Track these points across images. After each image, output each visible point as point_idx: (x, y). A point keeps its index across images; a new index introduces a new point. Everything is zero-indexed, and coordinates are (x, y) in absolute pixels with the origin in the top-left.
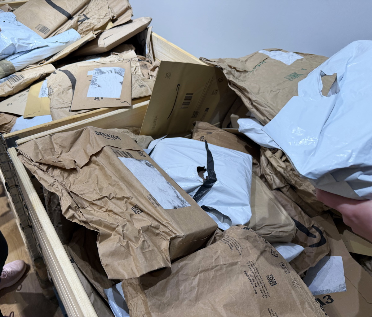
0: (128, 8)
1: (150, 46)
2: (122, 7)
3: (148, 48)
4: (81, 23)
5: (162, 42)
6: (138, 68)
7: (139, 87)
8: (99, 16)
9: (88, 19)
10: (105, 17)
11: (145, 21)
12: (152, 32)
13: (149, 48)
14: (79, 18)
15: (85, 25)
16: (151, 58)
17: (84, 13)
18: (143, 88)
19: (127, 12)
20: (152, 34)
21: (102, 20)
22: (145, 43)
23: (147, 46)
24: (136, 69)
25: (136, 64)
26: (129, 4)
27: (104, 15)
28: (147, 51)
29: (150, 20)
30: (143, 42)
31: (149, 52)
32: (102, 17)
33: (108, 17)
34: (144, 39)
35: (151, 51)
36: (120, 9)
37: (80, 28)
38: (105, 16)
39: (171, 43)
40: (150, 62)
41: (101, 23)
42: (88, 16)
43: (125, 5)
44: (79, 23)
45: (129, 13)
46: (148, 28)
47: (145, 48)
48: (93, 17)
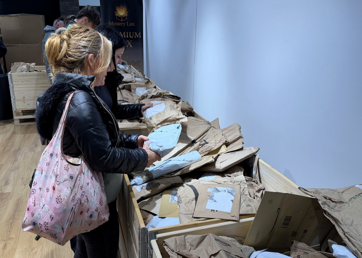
0: (240, 137)
1: (256, 169)
2: (235, 137)
3: (255, 170)
4: (202, 146)
5: (267, 168)
6: (246, 189)
7: (245, 206)
8: (216, 141)
9: (207, 143)
10: (220, 142)
11: (253, 150)
12: (259, 159)
13: (256, 171)
14: (200, 143)
15: (205, 148)
16: (257, 178)
17: (204, 139)
18: (249, 208)
19: (239, 140)
20: (259, 160)
21: (217, 144)
22: (253, 166)
23: (255, 169)
24: (244, 189)
25: (244, 185)
26: (241, 134)
27: (219, 140)
28: (254, 172)
29: (258, 150)
30: (251, 165)
31: (255, 173)
32: (217, 142)
33: (222, 142)
34: (252, 163)
35: (258, 173)
36: (233, 138)
37: (201, 150)
38: (220, 141)
39: (275, 170)
40: (256, 182)
41: (217, 146)
42: (207, 141)
43: (238, 134)
44: (200, 146)
45: (240, 141)
46: (256, 155)
47: (253, 170)
48: (211, 141)
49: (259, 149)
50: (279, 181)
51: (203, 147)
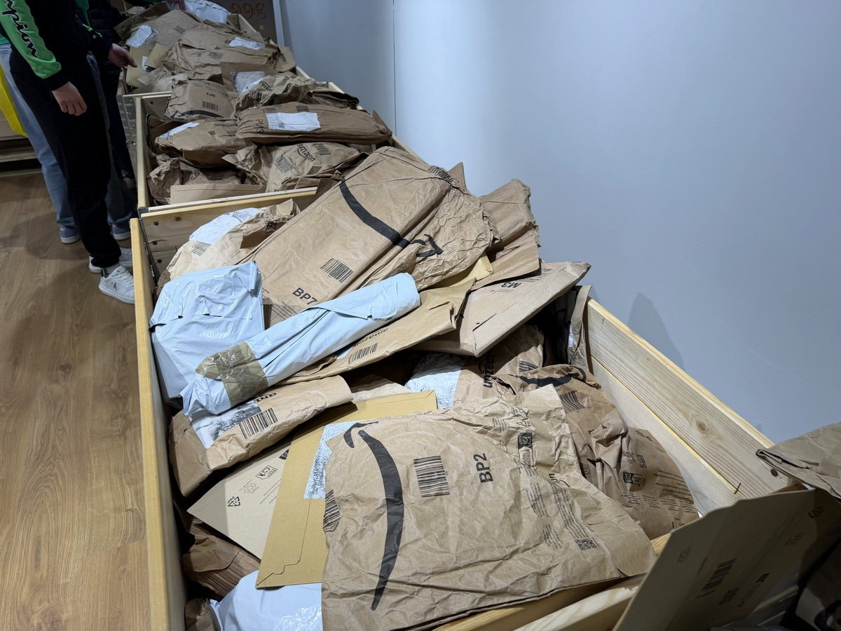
0: (530, 226)
1: (580, 333)
2: (515, 225)
3: (575, 334)
4: (423, 260)
5: (617, 332)
8: (463, 241)
9: (439, 252)
10: (476, 246)
11: (572, 274)
12: (589, 299)
13: (578, 336)
14: (420, 249)
15: (433, 264)
16: (580, 358)
17: (429, 231)
19: (525, 236)
20: (589, 303)
21: (468, 253)
22: (570, 322)
23: (574, 330)
26: (531, 216)
27: (474, 239)
28: (572, 341)
29: (584, 271)
30: (561, 315)
31: (576, 344)
32: (468, 245)
33: (483, 243)
34: (565, 310)
35: (583, 345)
36: (510, 229)
37: (419, 269)
38: (475, 243)
39: (636, 336)
40: (581, 376)
41: (466, 260)
42: (439, 244)
43: (521, 218)
44: (419, 259)
45: (527, 241)
46: (581, 287)
47: (569, 333)
48: (449, 245)
49: (588, 269)
50: (658, 378)
51: (426, 261)
